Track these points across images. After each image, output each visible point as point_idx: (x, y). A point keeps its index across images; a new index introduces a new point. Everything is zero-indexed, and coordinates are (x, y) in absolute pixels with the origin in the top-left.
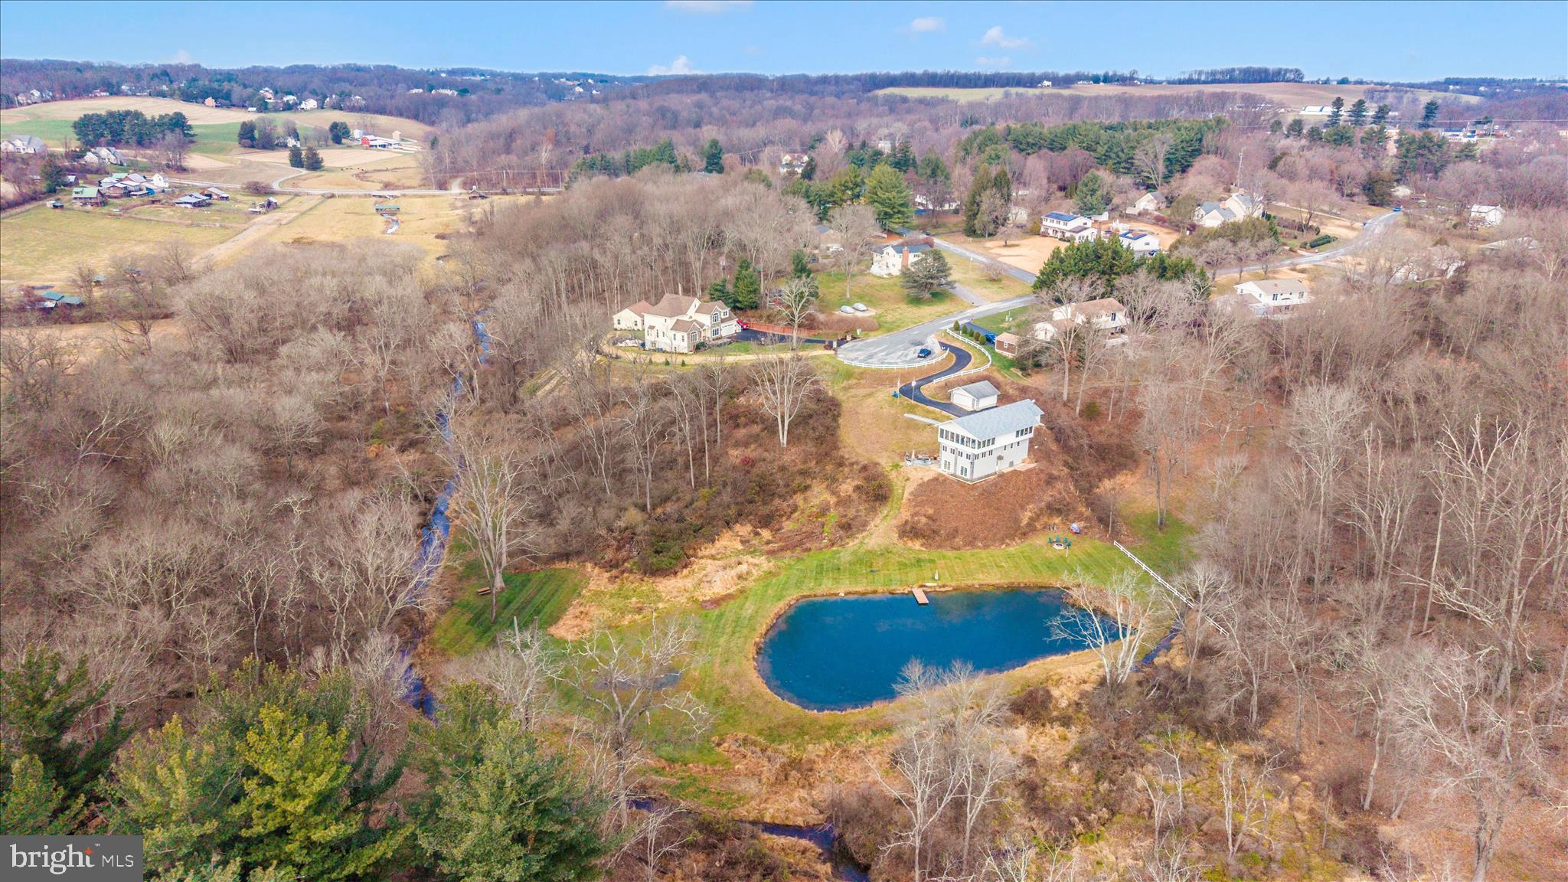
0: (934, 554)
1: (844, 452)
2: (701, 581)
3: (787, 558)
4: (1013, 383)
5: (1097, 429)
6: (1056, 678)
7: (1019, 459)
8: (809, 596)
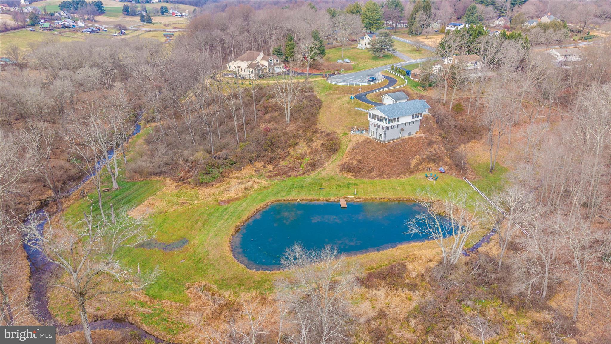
0: (358, 181)
1: (319, 126)
2: (225, 190)
3: (277, 180)
4: (417, 93)
5: (460, 118)
6: (412, 257)
7: (414, 131)
8: (280, 200)
